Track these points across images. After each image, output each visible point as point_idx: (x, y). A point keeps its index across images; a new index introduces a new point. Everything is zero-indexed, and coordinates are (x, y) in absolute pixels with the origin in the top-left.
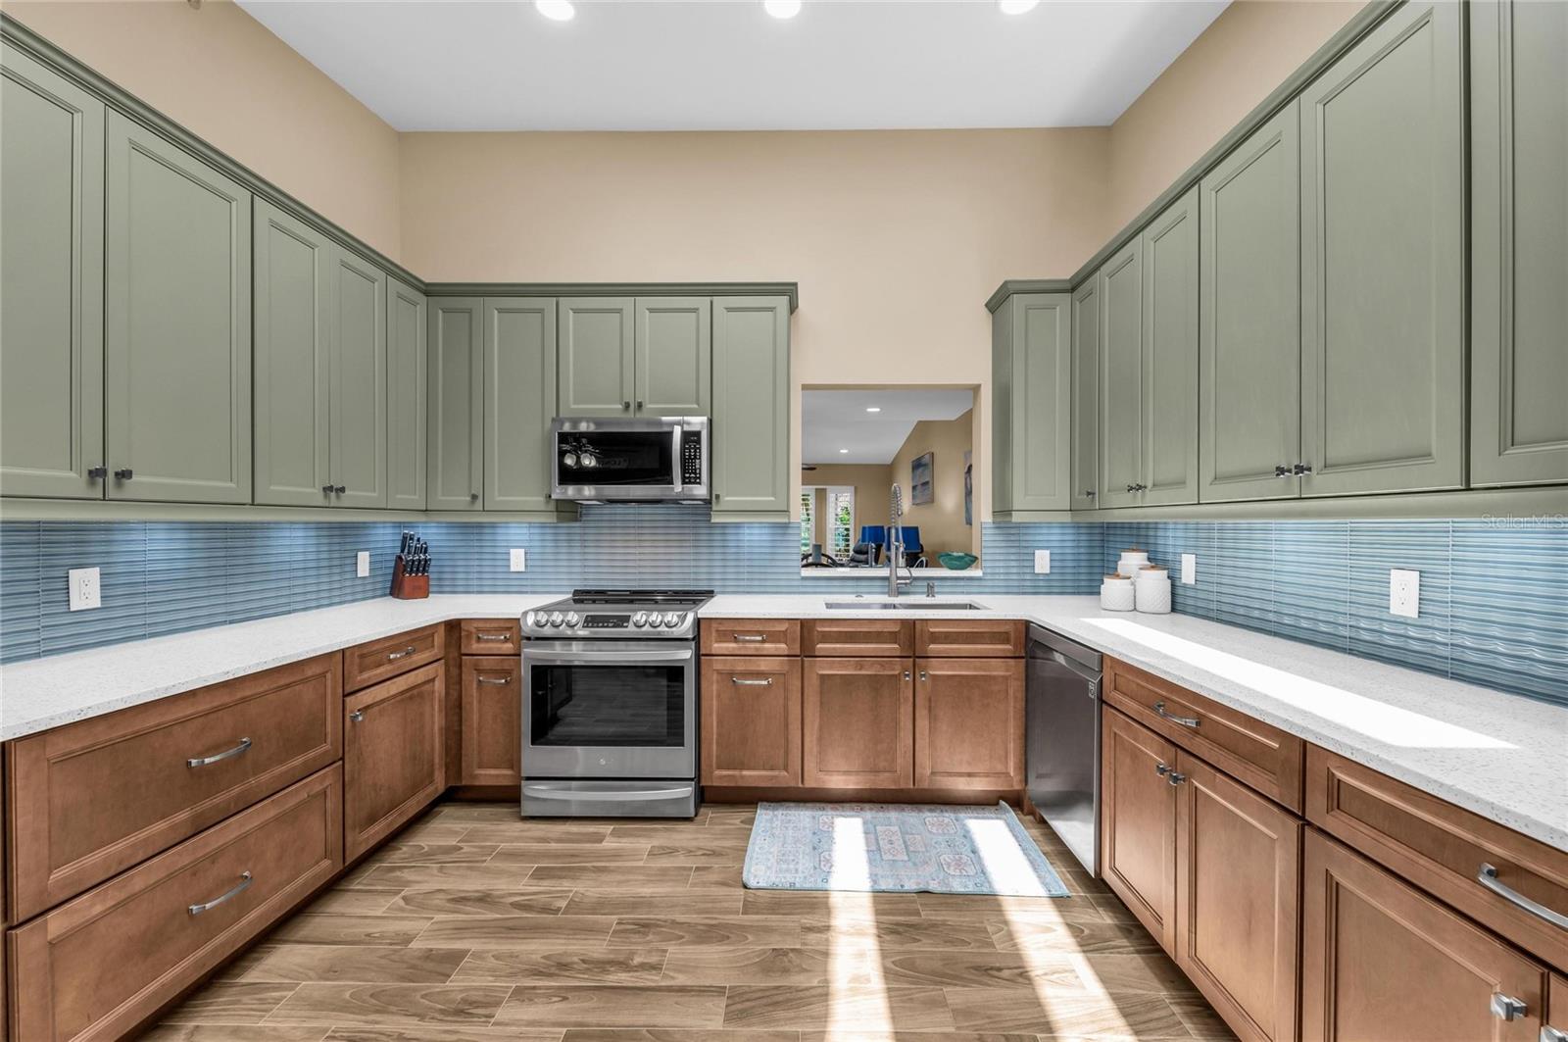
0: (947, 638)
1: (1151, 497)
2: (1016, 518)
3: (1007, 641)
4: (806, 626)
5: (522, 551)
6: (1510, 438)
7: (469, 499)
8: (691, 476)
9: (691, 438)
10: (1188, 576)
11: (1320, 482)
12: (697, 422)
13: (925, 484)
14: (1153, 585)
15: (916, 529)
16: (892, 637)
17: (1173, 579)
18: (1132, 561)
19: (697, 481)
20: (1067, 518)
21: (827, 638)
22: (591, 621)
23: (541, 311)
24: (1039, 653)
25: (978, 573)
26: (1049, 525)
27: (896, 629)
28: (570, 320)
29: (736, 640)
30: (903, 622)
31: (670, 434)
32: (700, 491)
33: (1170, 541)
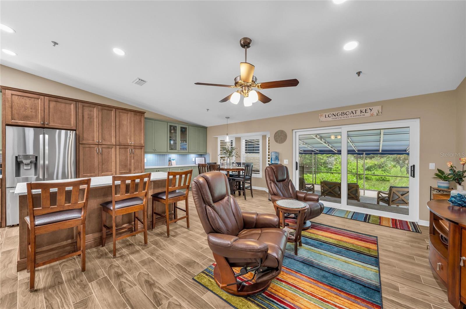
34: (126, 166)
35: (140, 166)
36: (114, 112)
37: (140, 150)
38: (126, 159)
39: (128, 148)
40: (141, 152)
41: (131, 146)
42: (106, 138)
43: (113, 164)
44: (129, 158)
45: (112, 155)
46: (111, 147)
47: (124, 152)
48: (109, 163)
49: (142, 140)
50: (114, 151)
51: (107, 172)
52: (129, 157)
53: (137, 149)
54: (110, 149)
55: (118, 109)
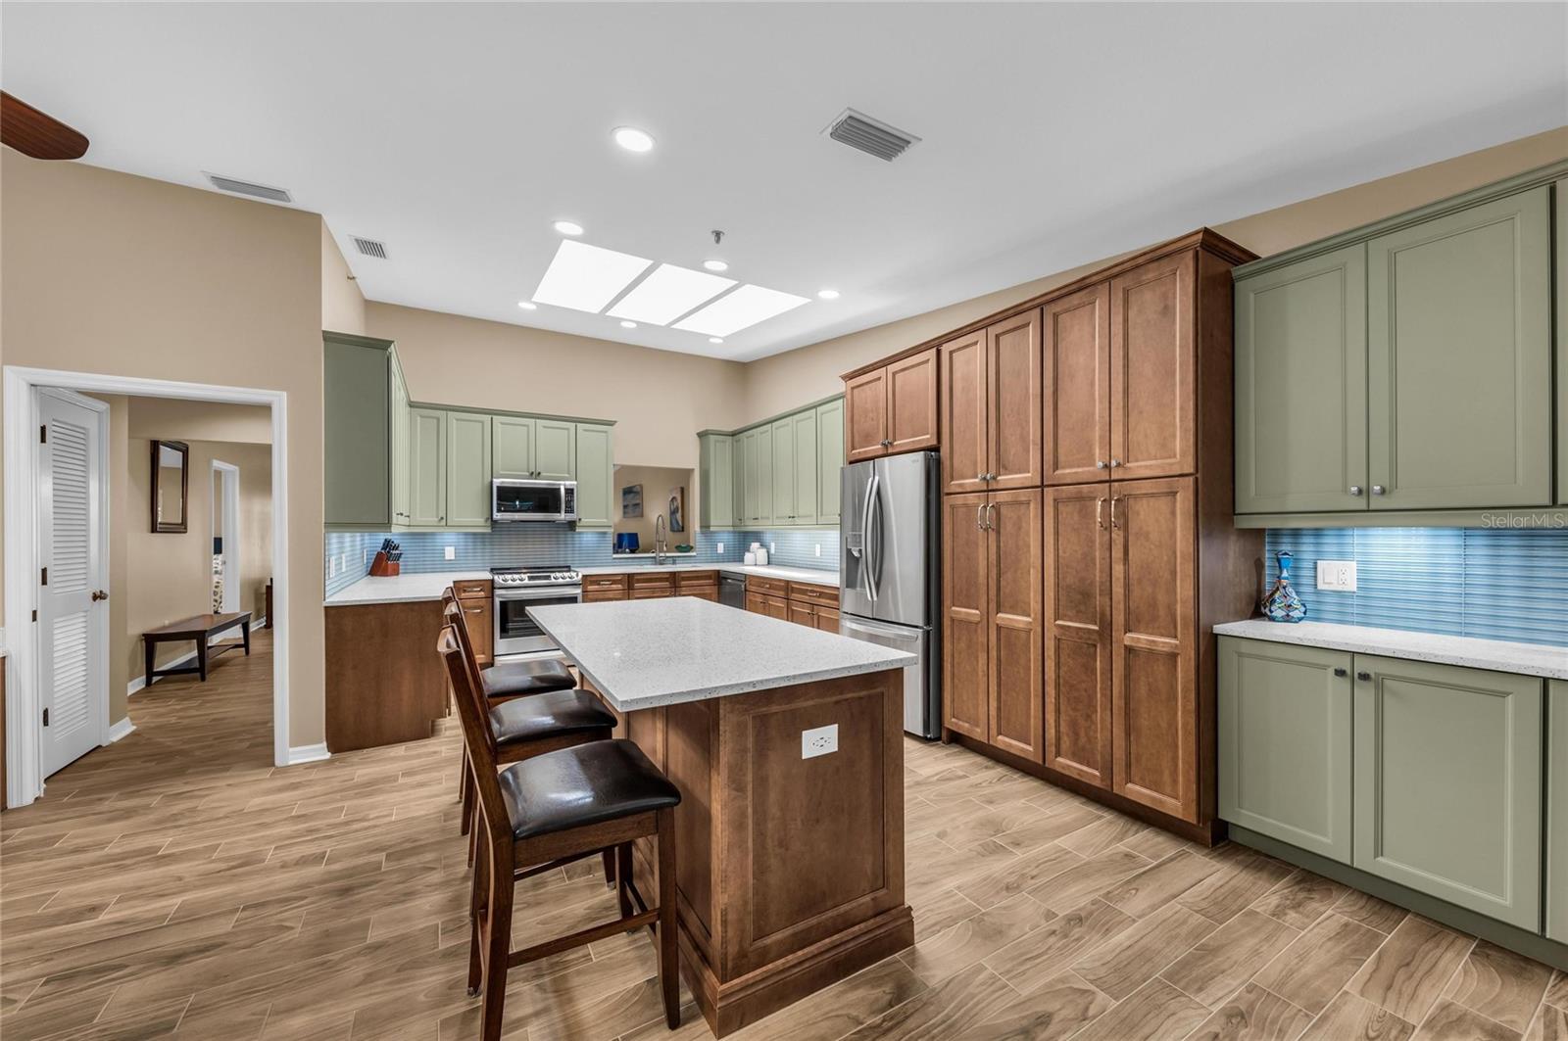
0: (689, 579)
1: (760, 522)
2: (712, 529)
3: (711, 579)
4: (630, 577)
5: (453, 548)
6: (822, 515)
7: (436, 519)
8: (570, 509)
9: (570, 492)
10: (773, 551)
11: (797, 521)
12: (570, 483)
13: (637, 505)
14: (762, 554)
15: (636, 534)
16: (666, 580)
17: (768, 552)
18: (755, 545)
19: (572, 512)
20: (731, 529)
21: (639, 581)
22: (530, 578)
23: (482, 422)
24: (724, 581)
25: (694, 554)
26: (723, 532)
27: (667, 576)
28: (498, 428)
29: (599, 584)
30: (671, 573)
31: (559, 489)
32: (570, 517)
33: (767, 538)
34: (1086, 595)
35: (1162, 612)
36: (1034, 328)
37: (1162, 504)
38: (1088, 559)
39: (1094, 499)
40: (1173, 513)
41: (1110, 481)
42: (1011, 458)
43: (1034, 577)
44: (1097, 554)
45: (1028, 534)
46: (1023, 499)
47: (1076, 517)
48: (1019, 572)
49: (1174, 436)
50: (1035, 516)
51: (1014, 614)
52: (1101, 545)
53: (1145, 501)
54: (1023, 507)
55: (1053, 300)
